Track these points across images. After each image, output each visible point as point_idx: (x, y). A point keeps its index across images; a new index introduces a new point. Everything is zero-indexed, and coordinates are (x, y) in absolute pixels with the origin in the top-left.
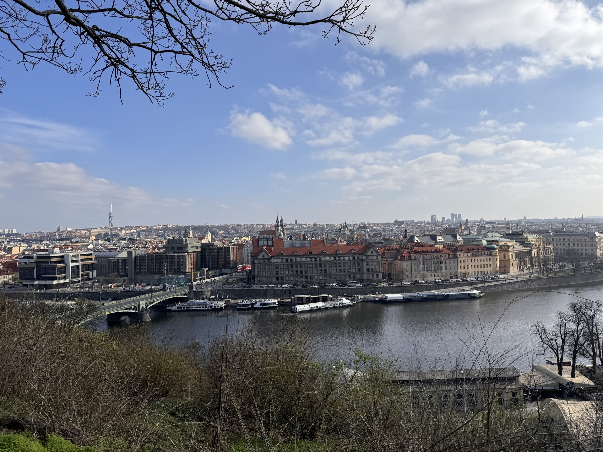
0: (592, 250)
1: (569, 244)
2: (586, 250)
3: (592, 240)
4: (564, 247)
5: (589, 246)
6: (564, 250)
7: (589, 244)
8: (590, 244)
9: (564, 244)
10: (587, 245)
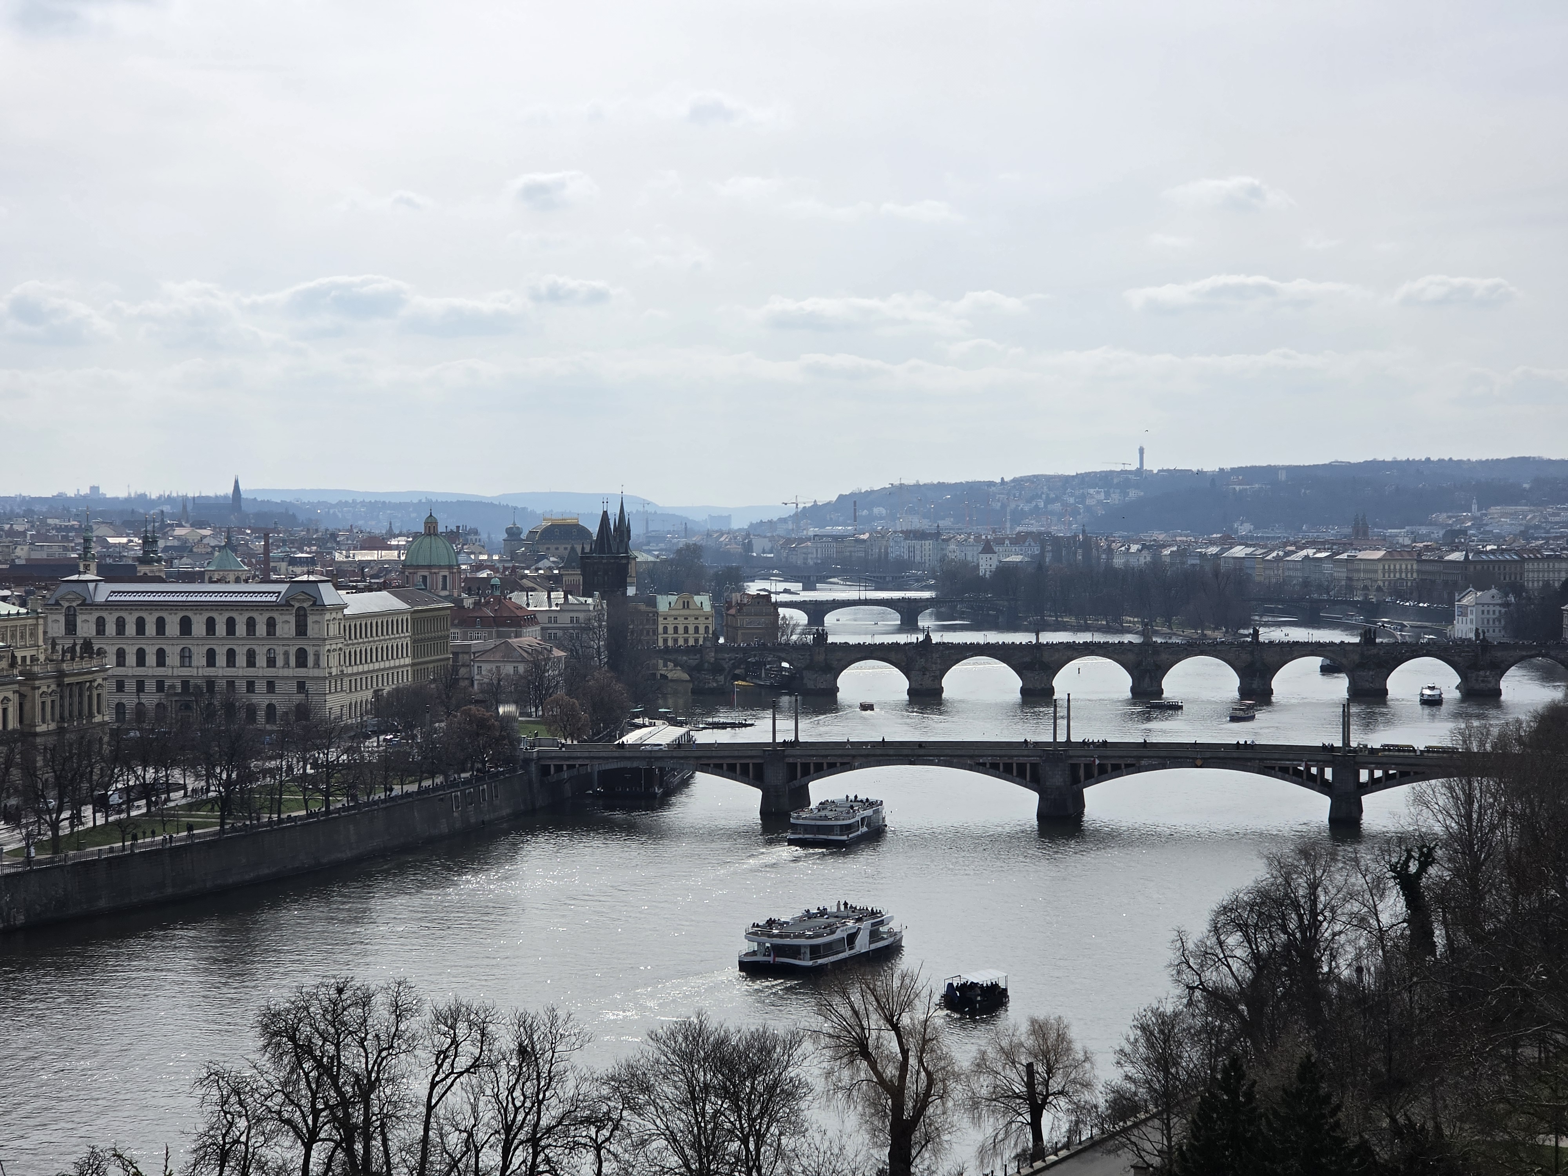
0: (301, 686)
1: (186, 657)
2: (271, 686)
3: (301, 630)
4: (161, 671)
5: (287, 664)
6: (160, 686)
7: (286, 654)
8: (293, 651)
9: (161, 655)
10: (280, 662)
